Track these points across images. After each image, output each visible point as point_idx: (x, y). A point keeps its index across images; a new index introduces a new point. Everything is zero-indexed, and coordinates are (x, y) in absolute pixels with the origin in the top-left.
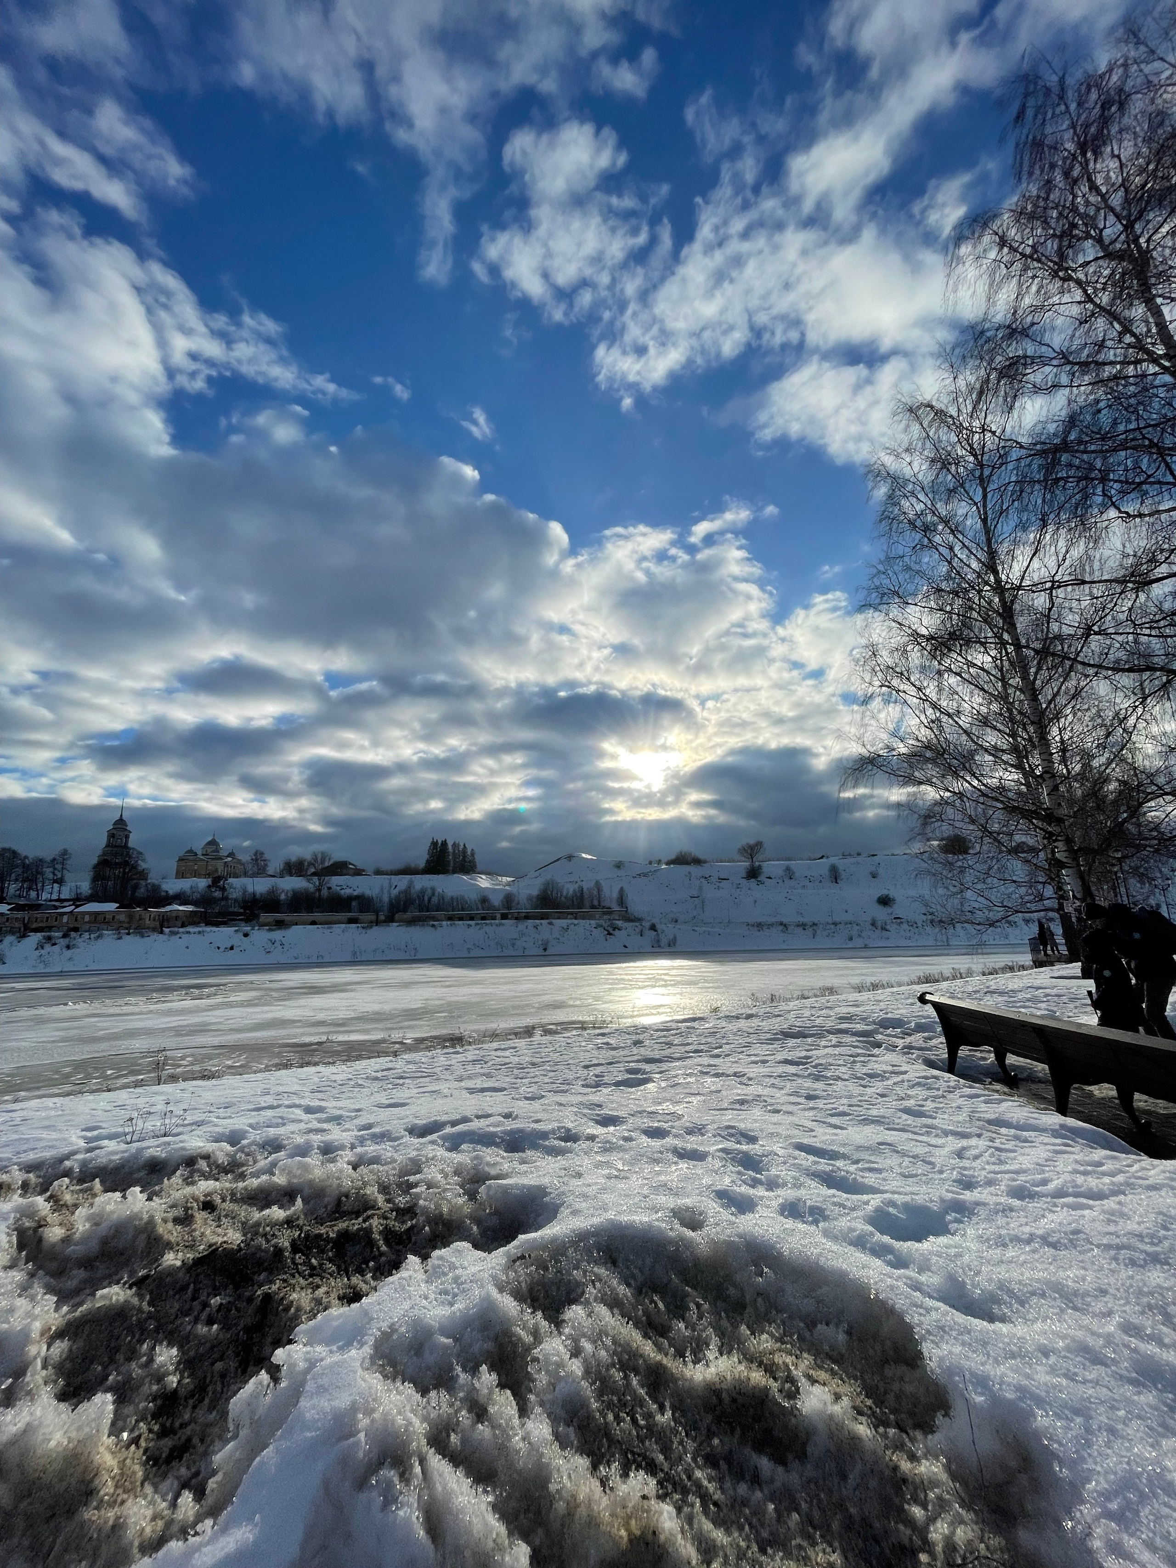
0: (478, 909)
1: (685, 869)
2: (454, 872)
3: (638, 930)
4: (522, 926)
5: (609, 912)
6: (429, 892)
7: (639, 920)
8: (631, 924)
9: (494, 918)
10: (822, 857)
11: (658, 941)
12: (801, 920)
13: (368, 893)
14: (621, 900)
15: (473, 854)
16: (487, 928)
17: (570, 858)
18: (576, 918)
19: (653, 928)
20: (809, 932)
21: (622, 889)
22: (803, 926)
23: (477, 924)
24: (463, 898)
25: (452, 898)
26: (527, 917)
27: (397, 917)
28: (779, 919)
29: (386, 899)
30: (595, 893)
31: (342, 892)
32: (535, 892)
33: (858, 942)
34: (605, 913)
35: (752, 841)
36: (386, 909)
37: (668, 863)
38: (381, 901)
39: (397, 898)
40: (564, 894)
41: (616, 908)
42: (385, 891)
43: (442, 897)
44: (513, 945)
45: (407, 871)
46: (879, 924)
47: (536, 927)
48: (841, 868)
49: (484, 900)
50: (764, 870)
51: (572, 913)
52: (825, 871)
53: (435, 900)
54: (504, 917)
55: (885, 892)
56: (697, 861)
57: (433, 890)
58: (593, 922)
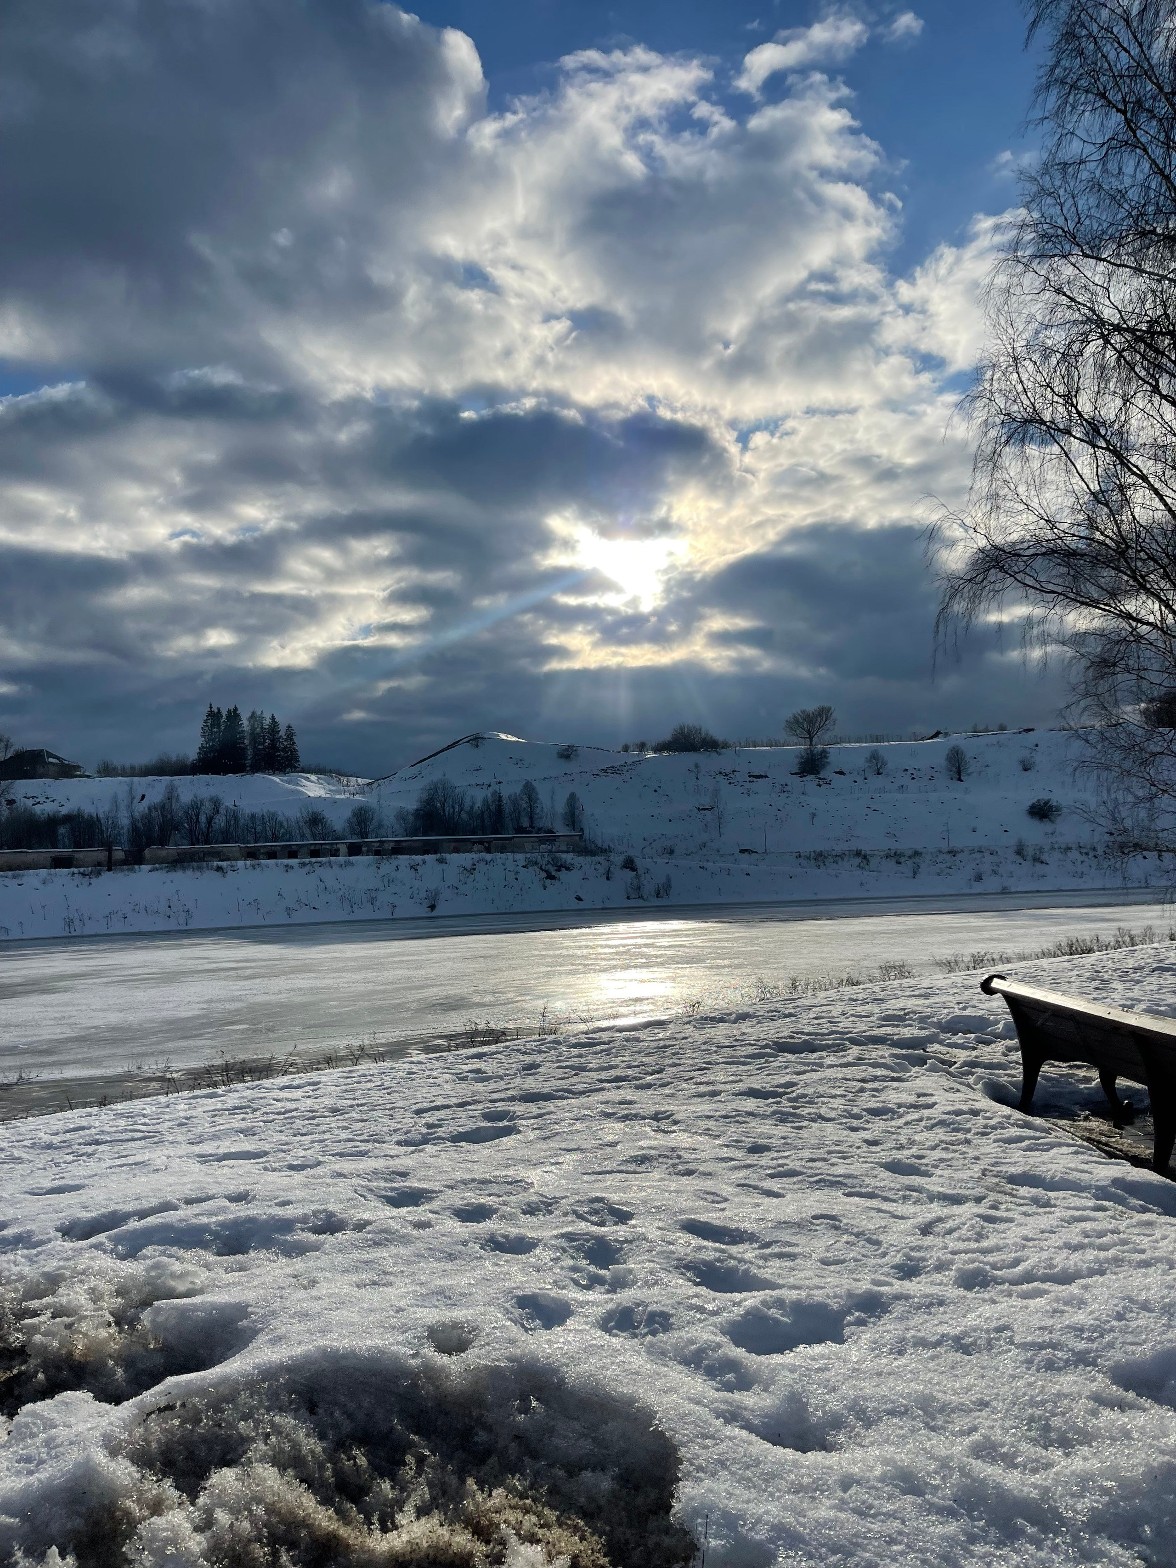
0: (303, 837)
1: (689, 759)
2: (256, 768)
3: (602, 870)
4: (388, 866)
5: (549, 837)
6: (208, 807)
7: (604, 851)
8: (589, 859)
9: (335, 853)
10: (936, 735)
11: (639, 888)
12: (895, 846)
13: (88, 809)
14: (572, 817)
15: (290, 735)
16: (319, 871)
17: (476, 740)
18: (488, 851)
19: (629, 864)
20: (907, 867)
21: (573, 796)
22: (896, 857)
23: (303, 865)
24: (273, 816)
25: (253, 816)
26: (398, 850)
27: (147, 853)
28: (854, 845)
29: (124, 821)
30: (524, 805)
31: (38, 809)
32: (411, 804)
33: (991, 883)
34: (542, 841)
35: (812, 707)
36: (125, 839)
37: (656, 750)
38: (115, 825)
39: (147, 819)
40: (467, 808)
41: (561, 830)
42: (123, 807)
43: (234, 816)
44: (373, 901)
45: (161, 769)
46: (1030, 852)
47: (414, 868)
48: (969, 754)
49: (315, 821)
50: (832, 758)
51: (481, 842)
52: (940, 761)
53: (220, 821)
54: (354, 850)
55: (1044, 796)
56: (711, 745)
57: (216, 803)
58: (520, 857)
